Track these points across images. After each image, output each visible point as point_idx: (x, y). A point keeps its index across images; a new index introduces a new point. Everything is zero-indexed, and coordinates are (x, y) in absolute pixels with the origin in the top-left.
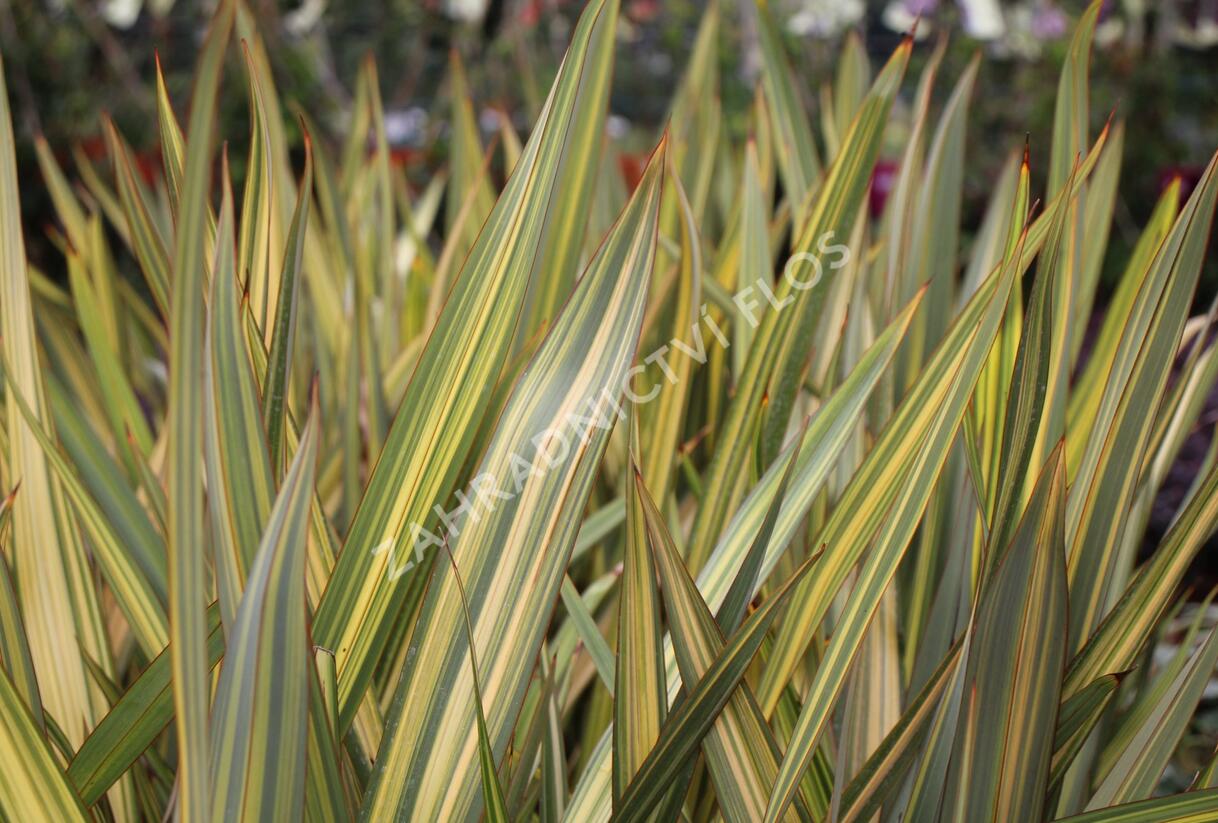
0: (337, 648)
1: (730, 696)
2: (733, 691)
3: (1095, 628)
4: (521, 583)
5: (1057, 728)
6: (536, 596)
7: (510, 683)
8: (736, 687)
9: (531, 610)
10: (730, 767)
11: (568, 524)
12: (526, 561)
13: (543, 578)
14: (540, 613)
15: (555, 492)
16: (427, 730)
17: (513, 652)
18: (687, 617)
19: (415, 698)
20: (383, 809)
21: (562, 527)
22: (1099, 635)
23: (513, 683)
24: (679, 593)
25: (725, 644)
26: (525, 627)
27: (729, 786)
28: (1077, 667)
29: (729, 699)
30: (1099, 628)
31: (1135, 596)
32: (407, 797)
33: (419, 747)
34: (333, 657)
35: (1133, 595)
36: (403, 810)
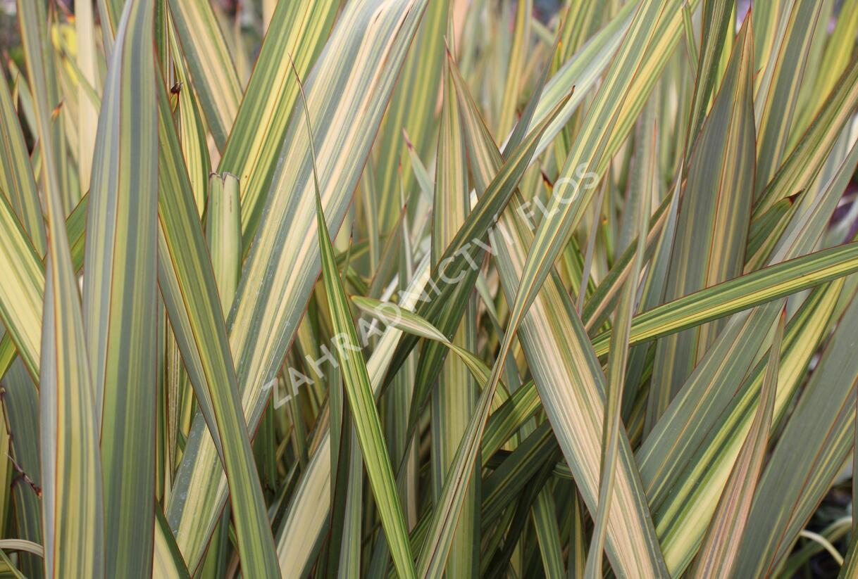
0: (241, 175)
1: (508, 202)
2: (510, 198)
3: (778, 169)
4: (356, 111)
5: (748, 242)
6: (366, 120)
7: (346, 178)
8: (513, 194)
9: (362, 129)
10: (508, 253)
11: (390, 71)
12: (360, 96)
13: (371, 108)
14: (368, 132)
15: (382, 48)
16: (288, 212)
17: (348, 157)
18: (481, 151)
19: (281, 191)
20: (258, 266)
21: (386, 74)
22: (780, 175)
23: (348, 179)
24: (476, 134)
25: (504, 163)
26: (358, 140)
27: (507, 265)
28: (764, 200)
29: (508, 203)
30: (780, 169)
31: (807, 145)
32: (274, 258)
33: (282, 224)
34: (238, 181)
35: (805, 145)
36: (271, 267)
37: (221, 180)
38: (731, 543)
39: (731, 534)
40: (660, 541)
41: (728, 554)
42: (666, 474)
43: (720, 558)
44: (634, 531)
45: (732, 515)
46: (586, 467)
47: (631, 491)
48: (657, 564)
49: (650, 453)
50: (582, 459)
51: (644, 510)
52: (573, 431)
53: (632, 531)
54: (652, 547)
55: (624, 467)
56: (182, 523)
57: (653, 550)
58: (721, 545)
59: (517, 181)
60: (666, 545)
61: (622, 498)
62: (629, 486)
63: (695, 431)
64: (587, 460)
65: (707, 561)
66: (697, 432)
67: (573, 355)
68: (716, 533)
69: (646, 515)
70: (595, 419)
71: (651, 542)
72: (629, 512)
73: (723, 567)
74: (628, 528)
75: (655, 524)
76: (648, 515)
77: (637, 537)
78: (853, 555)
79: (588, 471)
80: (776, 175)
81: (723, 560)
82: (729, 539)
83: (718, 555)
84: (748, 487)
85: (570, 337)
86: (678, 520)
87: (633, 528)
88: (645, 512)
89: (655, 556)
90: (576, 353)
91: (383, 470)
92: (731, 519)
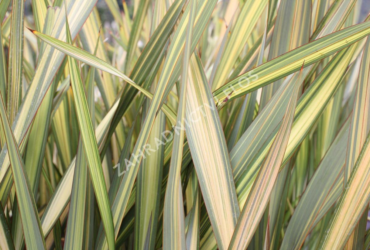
37: (54, 10)
38: (265, 195)
39: (265, 190)
40: (238, 195)
41: (263, 201)
42: (245, 160)
43: (259, 203)
44: (223, 188)
45: (267, 180)
46: (200, 152)
47: (224, 167)
48: (234, 206)
49: (238, 149)
50: (198, 147)
51: (230, 177)
52: (196, 133)
53: (222, 188)
54: (233, 197)
55: (221, 154)
56: (3, 164)
57: (233, 198)
58: (260, 196)
59: (182, 7)
60: (241, 197)
61: (218, 170)
62: (223, 164)
63: (261, 138)
64: (201, 149)
65: (252, 204)
66: (262, 139)
67: (202, 95)
68: (257, 189)
69: (231, 180)
70: (209, 128)
71: (232, 194)
72: (221, 177)
73: (260, 208)
74: (220, 185)
75: (236, 186)
76: (232, 180)
77: (225, 191)
78: (338, 209)
79: (200, 154)
80: (327, 13)
81: (260, 204)
82: (264, 193)
83: (258, 201)
84: (276, 165)
85: (201, 86)
86: (248, 184)
87: (223, 186)
88: (231, 179)
89: (233, 202)
90: (203, 94)
91: (92, 144)
92: (267, 182)
